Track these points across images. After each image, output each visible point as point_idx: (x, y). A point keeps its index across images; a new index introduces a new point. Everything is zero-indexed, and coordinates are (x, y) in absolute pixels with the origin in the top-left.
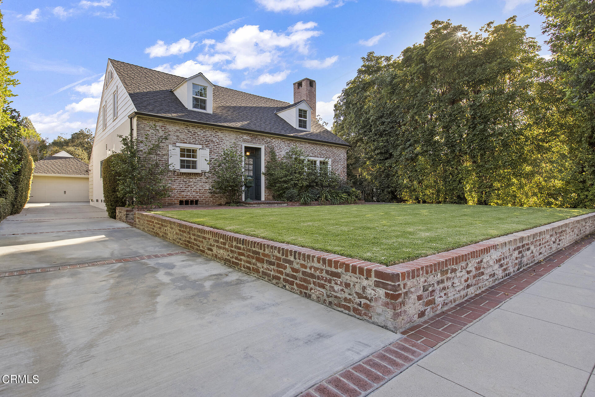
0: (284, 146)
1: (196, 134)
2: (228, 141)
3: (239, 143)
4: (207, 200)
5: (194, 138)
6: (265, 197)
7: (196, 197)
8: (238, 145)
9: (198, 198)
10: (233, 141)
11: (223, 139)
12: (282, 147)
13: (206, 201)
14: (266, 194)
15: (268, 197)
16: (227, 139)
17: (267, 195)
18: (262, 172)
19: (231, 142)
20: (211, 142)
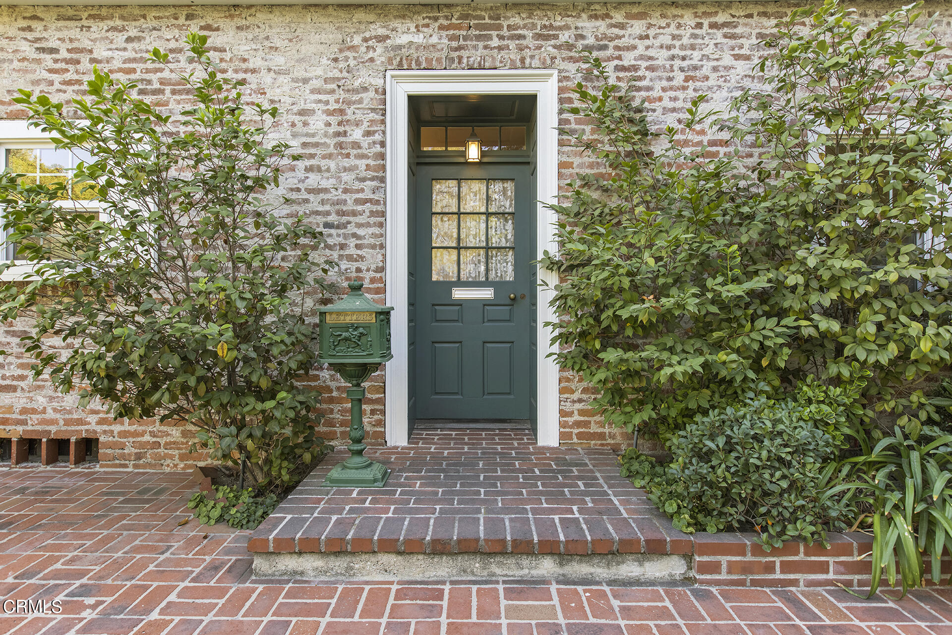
0: (727, 60)
1: (85, 59)
2: (286, 72)
3: (364, 77)
4: (147, 438)
5: (69, 83)
6: (562, 425)
7: (80, 422)
8: (356, 91)
9: (93, 427)
10: (321, 69)
11: (251, 66)
12: (706, 71)
13: (142, 445)
14: (568, 407)
15: (586, 424)
16: (279, 60)
17: (582, 412)
18: (540, 256)
19: (305, 81)
20: (174, 92)
